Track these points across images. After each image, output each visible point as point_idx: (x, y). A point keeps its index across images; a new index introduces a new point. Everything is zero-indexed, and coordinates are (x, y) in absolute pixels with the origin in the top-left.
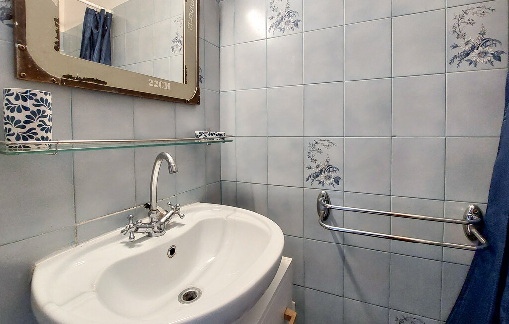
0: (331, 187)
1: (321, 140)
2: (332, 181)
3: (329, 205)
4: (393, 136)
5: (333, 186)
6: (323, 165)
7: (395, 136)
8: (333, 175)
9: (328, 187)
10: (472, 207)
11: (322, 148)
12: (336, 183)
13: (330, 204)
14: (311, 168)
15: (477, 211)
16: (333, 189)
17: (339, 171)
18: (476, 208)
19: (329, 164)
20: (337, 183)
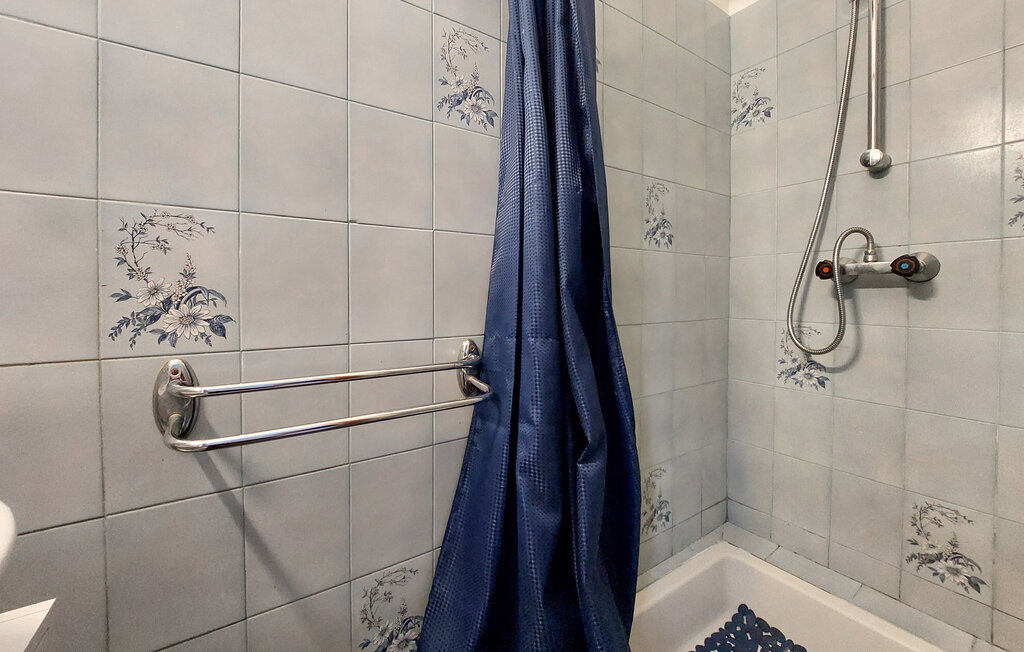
0: (201, 344)
1: (165, 215)
2: (203, 327)
3: (198, 390)
4: (352, 222)
5: (208, 341)
6: (171, 285)
7: (355, 222)
8: (206, 312)
9: (189, 347)
10: (466, 344)
11: (170, 236)
12: (215, 331)
13: (198, 385)
14: (128, 296)
15: (473, 349)
16: (207, 348)
17: (224, 299)
18: (472, 343)
19: (194, 283)
20: (220, 330)
